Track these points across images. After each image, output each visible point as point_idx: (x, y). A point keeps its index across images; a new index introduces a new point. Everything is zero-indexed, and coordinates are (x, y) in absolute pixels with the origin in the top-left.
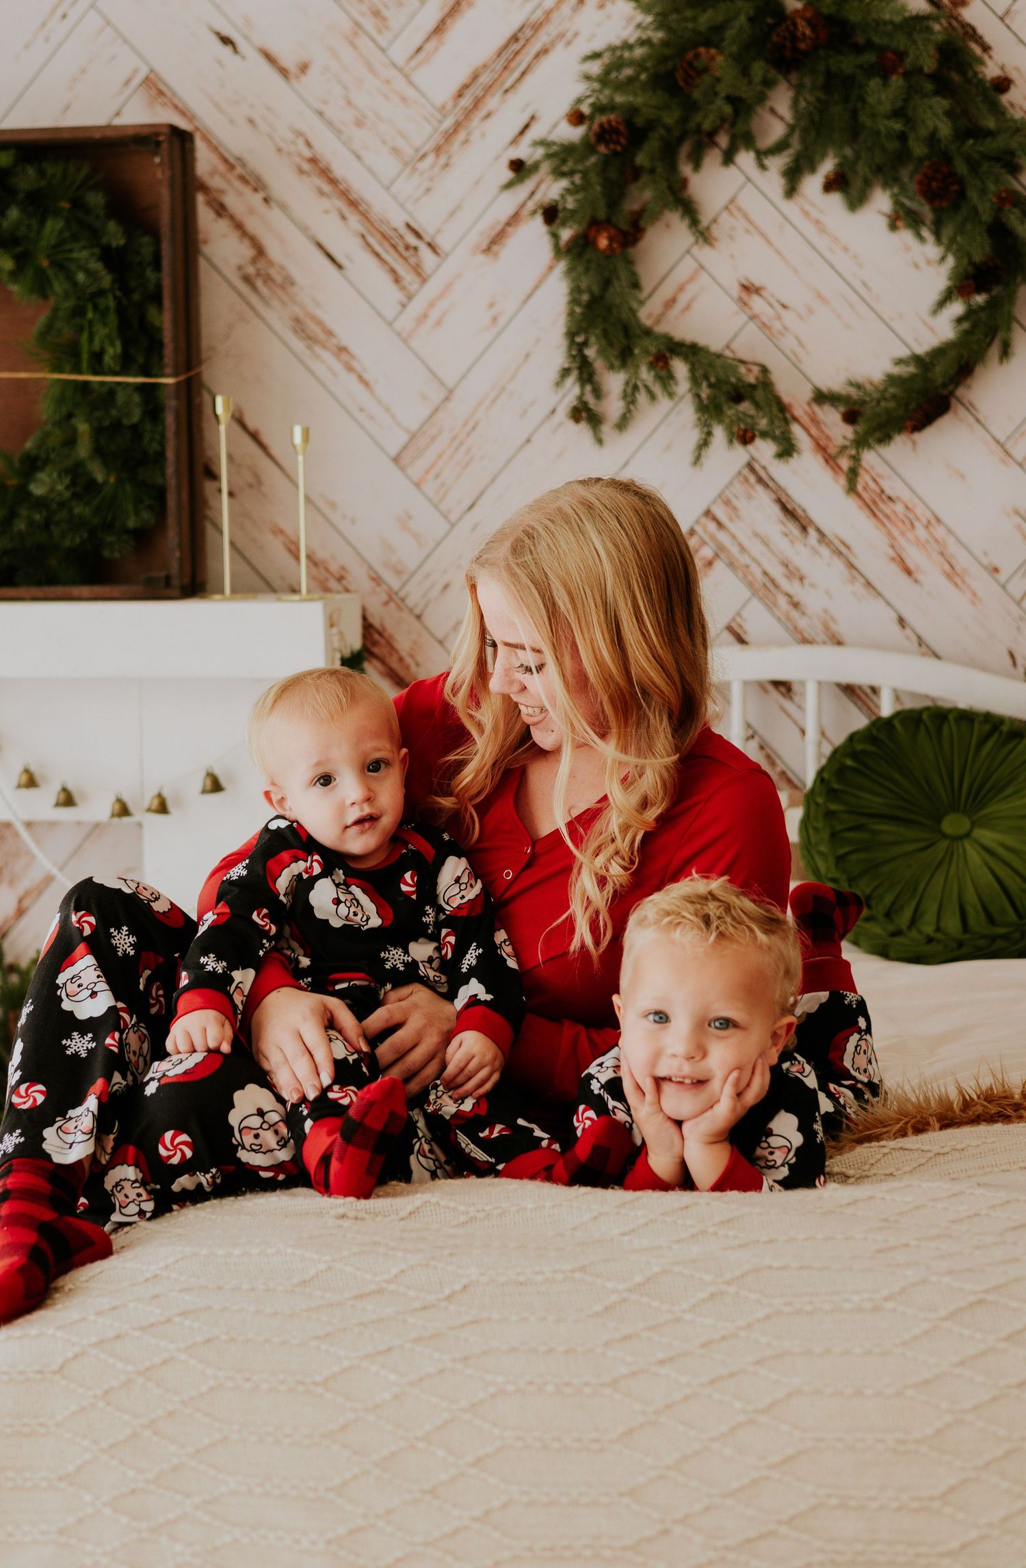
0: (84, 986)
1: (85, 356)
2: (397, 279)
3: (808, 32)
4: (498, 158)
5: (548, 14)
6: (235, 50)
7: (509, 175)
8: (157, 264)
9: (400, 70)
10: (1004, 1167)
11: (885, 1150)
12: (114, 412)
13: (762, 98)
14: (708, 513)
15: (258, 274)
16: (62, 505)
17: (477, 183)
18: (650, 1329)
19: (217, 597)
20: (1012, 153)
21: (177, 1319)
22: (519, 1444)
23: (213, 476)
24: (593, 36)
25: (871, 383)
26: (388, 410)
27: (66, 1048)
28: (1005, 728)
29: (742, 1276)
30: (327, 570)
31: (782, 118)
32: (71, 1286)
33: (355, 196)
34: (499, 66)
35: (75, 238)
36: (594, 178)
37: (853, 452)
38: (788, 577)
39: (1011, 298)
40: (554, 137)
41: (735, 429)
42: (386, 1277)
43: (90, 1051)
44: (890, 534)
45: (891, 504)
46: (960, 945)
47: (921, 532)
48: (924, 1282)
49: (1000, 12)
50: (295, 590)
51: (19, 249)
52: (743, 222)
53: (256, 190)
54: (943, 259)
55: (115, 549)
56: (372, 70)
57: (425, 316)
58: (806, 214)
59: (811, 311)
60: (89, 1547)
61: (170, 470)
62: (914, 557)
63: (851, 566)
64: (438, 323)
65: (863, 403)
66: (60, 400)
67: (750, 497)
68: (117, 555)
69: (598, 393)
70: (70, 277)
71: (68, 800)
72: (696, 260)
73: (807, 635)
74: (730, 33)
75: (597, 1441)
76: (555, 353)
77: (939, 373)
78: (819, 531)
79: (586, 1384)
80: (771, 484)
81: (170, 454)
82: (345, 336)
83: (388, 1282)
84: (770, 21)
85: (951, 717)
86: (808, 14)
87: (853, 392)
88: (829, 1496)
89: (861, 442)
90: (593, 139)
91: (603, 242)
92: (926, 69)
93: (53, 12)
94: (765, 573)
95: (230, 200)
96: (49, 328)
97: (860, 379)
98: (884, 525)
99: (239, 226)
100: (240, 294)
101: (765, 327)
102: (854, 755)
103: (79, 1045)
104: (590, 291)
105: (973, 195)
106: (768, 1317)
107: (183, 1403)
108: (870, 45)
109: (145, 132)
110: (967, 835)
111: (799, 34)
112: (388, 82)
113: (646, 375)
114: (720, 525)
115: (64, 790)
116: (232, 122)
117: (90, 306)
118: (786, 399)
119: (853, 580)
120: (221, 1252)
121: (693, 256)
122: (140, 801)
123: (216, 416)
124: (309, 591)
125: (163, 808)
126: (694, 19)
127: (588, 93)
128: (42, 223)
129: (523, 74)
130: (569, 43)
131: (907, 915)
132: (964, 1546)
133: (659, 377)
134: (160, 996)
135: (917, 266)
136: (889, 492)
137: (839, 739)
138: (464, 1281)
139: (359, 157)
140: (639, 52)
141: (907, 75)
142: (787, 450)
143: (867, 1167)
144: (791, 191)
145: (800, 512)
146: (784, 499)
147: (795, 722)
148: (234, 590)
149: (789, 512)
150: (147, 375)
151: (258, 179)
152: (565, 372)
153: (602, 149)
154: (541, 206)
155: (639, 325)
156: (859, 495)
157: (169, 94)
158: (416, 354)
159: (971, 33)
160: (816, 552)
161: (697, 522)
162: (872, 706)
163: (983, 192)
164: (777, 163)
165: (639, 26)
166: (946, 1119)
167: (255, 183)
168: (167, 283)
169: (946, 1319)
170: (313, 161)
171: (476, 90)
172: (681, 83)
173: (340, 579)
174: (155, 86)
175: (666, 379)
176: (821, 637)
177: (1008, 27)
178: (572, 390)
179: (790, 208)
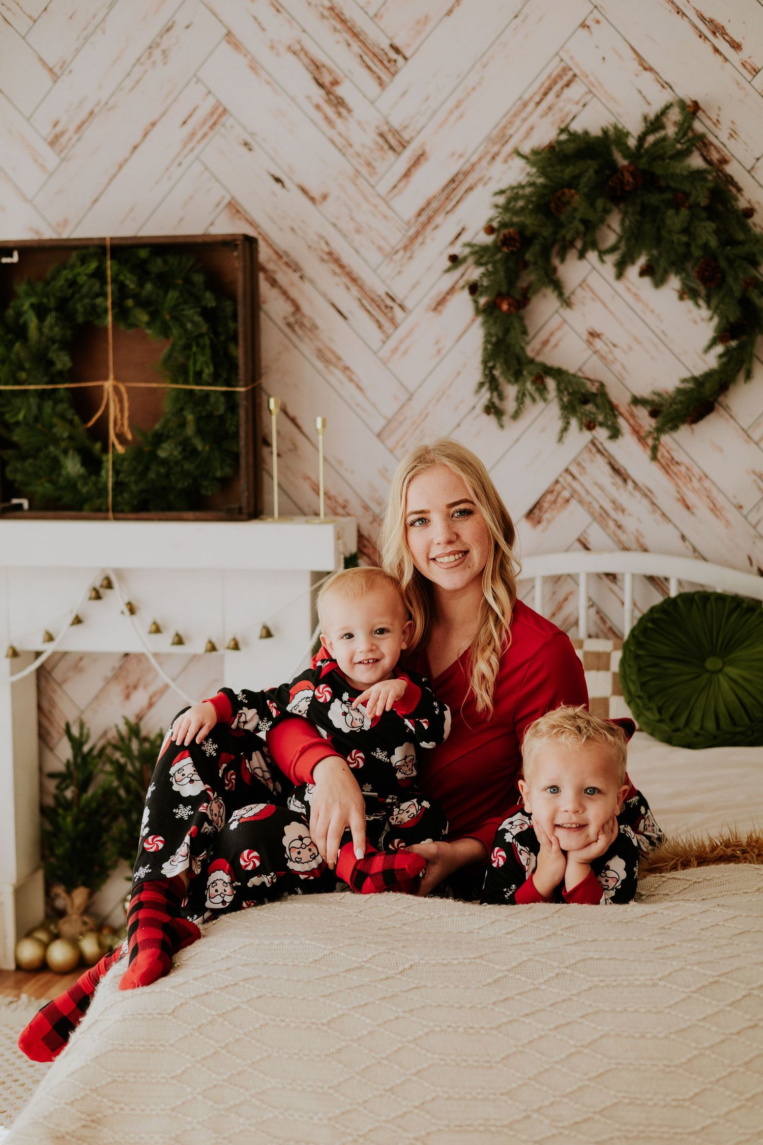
0: (186, 776)
1: (191, 374)
2: (380, 326)
3: (631, 180)
4: (442, 253)
5: (473, 166)
6: (283, 186)
7: (448, 264)
8: (235, 317)
9: (384, 199)
10: (734, 892)
11: (664, 879)
12: (209, 408)
13: (602, 220)
14: (567, 470)
15: (296, 322)
16: (177, 463)
17: (429, 268)
18: (520, 994)
19: (270, 520)
20: (754, 255)
21: (241, 983)
22: (442, 1063)
23: (268, 444)
24: (500, 180)
25: (667, 393)
26: (374, 405)
27: (175, 814)
28: (745, 605)
29: (576, 963)
30: (336, 501)
31: (614, 231)
32: (178, 964)
33: (355, 276)
34: (443, 197)
35: (185, 302)
36: (500, 267)
37: (655, 435)
38: (614, 509)
39: (752, 343)
40: (475, 241)
41: (584, 421)
42: (365, 959)
43: (189, 816)
44: (677, 485)
45: (678, 467)
46: (715, 737)
47: (696, 484)
48: (683, 969)
49: (748, 168)
50: (317, 514)
51: (152, 309)
52: (590, 294)
53: (295, 271)
54: (711, 319)
55: (209, 490)
56: (366, 198)
57: (396, 349)
58: (628, 289)
59: (630, 348)
60: (189, 1119)
61: (242, 443)
62: (691, 498)
63: (653, 504)
64: (405, 353)
65: (661, 405)
66: (176, 400)
67: (592, 461)
68: (210, 493)
69: (501, 397)
70: (182, 326)
71: (179, 641)
72: (561, 316)
73: (626, 545)
74: (584, 180)
75: (488, 1062)
76: (476, 373)
77: (708, 388)
78: (634, 482)
79: (482, 1028)
80: (605, 453)
81: (242, 434)
82: (348, 361)
83: (366, 962)
84: (608, 172)
85: (712, 598)
86: (631, 169)
87: (656, 398)
88: (624, 1097)
89: (660, 430)
90: (499, 244)
91: (505, 307)
92: (702, 204)
93: (173, 161)
94: (601, 507)
95: (280, 277)
96: (170, 356)
97: (659, 390)
98: (673, 479)
99: (285, 293)
100: (285, 335)
101: (603, 358)
102: (653, 621)
103: (183, 812)
104: (497, 336)
105: (730, 280)
106: (590, 988)
107: (245, 1034)
108: (668, 188)
109: (229, 238)
110: (721, 670)
111: (625, 181)
112: (375, 206)
113: (529, 386)
114: (574, 477)
115: (177, 635)
116: (281, 229)
117: (194, 344)
118: (615, 401)
119: (654, 511)
120: (266, 943)
121: (559, 315)
122: (222, 643)
123: (270, 411)
124: (325, 515)
125: (236, 647)
126: (562, 172)
127: (497, 215)
128: (166, 293)
129: (458, 202)
130: (486, 184)
131: (683, 719)
132: (703, 1129)
133: (538, 389)
134: (233, 779)
135: (695, 322)
136: (676, 459)
137: (645, 609)
138: (411, 963)
139: (357, 252)
140: (528, 190)
141: (690, 208)
142: (615, 434)
143: (653, 889)
144: (620, 275)
145: (622, 470)
146: (613, 462)
147: (618, 597)
148: (281, 514)
149: (617, 470)
150: (229, 385)
151: (297, 264)
152: (481, 385)
153: (505, 250)
154: (467, 283)
155: (526, 357)
156: (659, 461)
157: (243, 213)
158: (391, 372)
159: (730, 180)
160: (631, 494)
161: (561, 475)
162: (664, 588)
163: (736, 279)
164: (611, 259)
165: (528, 174)
166: (702, 858)
167: (295, 267)
168: (241, 329)
169: (695, 992)
170: (330, 254)
171: (429, 212)
172: (553, 210)
173: (344, 507)
174: (235, 207)
175: (542, 389)
176: (634, 546)
177: (753, 177)
178: (486, 395)
179: (619, 286)
